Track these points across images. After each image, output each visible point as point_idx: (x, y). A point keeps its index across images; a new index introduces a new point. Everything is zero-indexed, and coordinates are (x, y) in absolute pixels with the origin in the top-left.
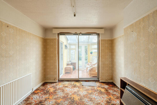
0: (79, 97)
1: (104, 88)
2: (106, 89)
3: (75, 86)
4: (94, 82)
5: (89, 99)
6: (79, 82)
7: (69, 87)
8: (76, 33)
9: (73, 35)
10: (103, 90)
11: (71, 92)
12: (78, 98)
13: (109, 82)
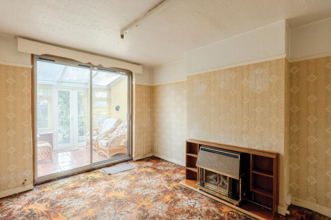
0: (123, 192)
1: (148, 167)
2: (152, 167)
3: (95, 181)
4: (125, 164)
5: (142, 188)
6: (95, 171)
7: (82, 185)
8: (89, 63)
9: (78, 66)
10: (149, 170)
11: (99, 191)
12: (123, 194)
13: (148, 157)
